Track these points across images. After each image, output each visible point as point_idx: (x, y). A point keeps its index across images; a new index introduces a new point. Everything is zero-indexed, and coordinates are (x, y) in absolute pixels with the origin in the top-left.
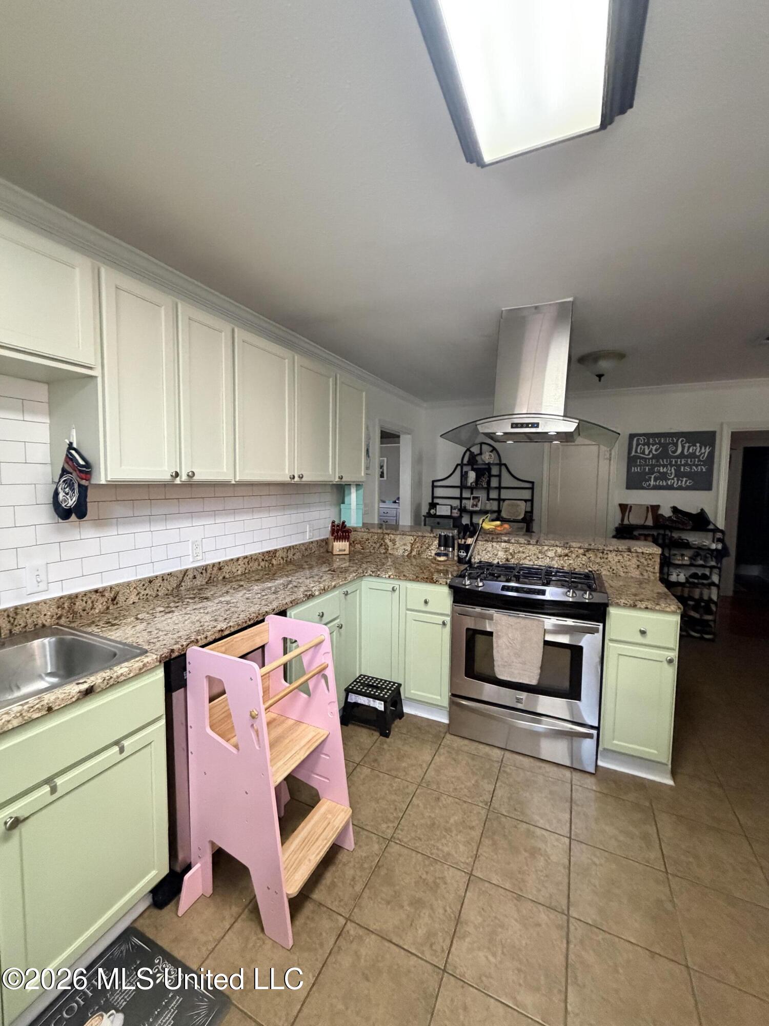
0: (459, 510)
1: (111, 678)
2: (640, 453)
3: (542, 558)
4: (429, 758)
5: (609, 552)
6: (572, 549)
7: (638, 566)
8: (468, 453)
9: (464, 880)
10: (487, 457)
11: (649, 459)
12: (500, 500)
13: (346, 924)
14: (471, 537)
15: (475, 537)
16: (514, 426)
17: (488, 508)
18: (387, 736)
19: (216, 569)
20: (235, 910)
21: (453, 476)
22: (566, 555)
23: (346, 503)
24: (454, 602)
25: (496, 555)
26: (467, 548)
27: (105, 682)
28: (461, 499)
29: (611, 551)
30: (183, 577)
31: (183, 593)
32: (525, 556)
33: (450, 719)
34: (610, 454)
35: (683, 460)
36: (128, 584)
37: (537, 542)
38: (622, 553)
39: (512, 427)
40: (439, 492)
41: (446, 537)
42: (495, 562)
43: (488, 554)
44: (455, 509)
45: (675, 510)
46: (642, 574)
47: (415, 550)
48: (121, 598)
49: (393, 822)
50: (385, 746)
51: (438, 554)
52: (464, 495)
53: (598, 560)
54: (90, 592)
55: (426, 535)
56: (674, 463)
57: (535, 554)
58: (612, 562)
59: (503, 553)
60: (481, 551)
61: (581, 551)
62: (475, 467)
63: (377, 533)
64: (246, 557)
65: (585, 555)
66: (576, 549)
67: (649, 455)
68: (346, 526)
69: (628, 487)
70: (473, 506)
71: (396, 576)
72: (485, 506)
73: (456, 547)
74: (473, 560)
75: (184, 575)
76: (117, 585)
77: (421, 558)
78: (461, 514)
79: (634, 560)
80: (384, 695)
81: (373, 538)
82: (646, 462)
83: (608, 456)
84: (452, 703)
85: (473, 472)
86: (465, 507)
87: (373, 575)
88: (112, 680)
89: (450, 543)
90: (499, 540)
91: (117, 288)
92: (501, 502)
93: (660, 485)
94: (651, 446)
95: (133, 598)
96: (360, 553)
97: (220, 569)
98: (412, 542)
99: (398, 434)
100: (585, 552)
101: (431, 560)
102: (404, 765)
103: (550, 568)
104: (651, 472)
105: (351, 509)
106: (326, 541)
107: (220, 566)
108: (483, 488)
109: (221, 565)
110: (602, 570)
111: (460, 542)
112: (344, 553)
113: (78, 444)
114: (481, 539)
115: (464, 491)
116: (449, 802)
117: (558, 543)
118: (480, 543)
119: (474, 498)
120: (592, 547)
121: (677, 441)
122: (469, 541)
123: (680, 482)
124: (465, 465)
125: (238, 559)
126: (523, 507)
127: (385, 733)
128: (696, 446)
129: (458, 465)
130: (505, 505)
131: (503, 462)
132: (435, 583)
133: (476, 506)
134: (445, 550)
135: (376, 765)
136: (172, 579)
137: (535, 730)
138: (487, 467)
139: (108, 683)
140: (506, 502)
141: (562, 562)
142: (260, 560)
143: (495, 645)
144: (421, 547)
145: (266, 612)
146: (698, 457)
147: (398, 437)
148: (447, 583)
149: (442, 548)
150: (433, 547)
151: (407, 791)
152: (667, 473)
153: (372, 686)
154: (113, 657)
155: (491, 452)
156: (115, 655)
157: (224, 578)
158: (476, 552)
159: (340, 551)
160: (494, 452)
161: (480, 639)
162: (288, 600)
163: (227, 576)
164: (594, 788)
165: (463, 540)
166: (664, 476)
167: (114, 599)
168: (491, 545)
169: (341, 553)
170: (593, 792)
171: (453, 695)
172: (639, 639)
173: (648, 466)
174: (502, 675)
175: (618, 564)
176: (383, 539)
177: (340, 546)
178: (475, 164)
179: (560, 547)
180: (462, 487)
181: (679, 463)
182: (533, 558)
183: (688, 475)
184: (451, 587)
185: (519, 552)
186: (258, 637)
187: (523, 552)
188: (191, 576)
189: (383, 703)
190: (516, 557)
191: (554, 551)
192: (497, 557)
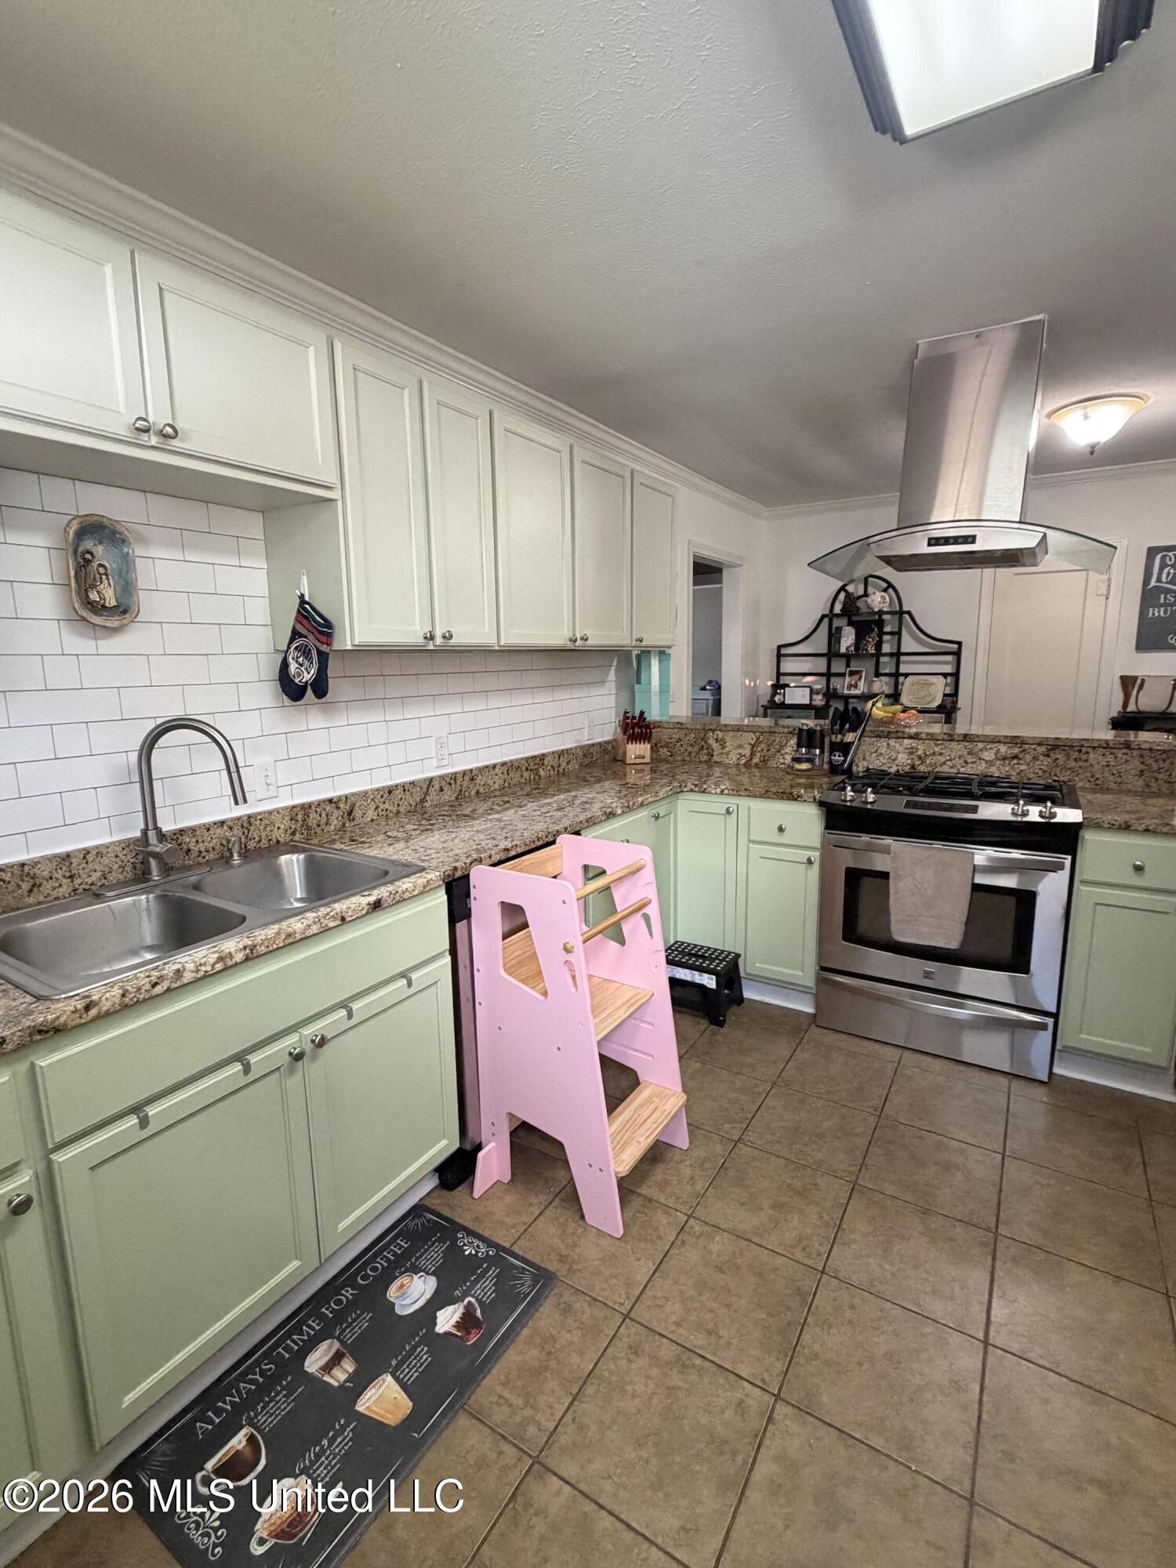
1: (397, 892)
2: (1168, 583)
3: (973, 763)
4: (787, 1053)
5: (1090, 750)
6: (1026, 747)
7: (1142, 771)
8: (842, 595)
9: (846, 1188)
10: (878, 601)
12: (897, 675)
13: (687, 1220)
14: (853, 730)
15: (859, 731)
16: (933, 542)
17: (878, 688)
18: (721, 1024)
19: (467, 778)
20: (544, 1198)
21: (813, 636)
22: (1016, 757)
23: (642, 682)
24: (827, 828)
25: (895, 760)
26: (845, 748)
27: (392, 896)
28: (828, 675)
29: (1094, 749)
30: (428, 788)
31: (430, 810)
32: (943, 760)
33: (817, 1007)
34: (1109, 587)
36: (366, 793)
37: (965, 735)
38: (1114, 751)
39: (929, 545)
40: (788, 666)
41: (811, 733)
42: (893, 770)
43: (881, 758)
44: (818, 694)
46: (1147, 786)
47: (758, 755)
48: (357, 813)
49: (741, 1122)
50: (719, 1037)
51: (796, 760)
52: (834, 670)
53: (1072, 764)
54: (324, 801)
55: (776, 730)
57: (960, 756)
58: (1095, 766)
59: (906, 756)
60: (868, 754)
61: (1042, 749)
62: (854, 619)
63: (696, 729)
64: (504, 764)
65: (1048, 756)
66: (1033, 746)
68: (645, 719)
70: (850, 687)
71: (733, 790)
72: (872, 687)
73: (827, 749)
74: (854, 769)
75: (429, 786)
76: (353, 794)
77: (768, 768)
78: (827, 702)
79: (1135, 763)
80: (716, 966)
81: (688, 738)
83: (1103, 590)
84: (821, 981)
85: (850, 628)
86: (835, 689)
87: (697, 789)
88: (398, 895)
89: (817, 743)
90: (899, 734)
91: (354, 368)
92: (901, 679)
95: (371, 814)
96: (668, 762)
97: (472, 779)
98: (753, 742)
99: (719, 566)
100: (1048, 750)
101: (784, 770)
102: (749, 1060)
103: (987, 776)
105: (650, 692)
106: (613, 743)
107: (471, 775)
108: (869, 655)
109: (474, 772)
110: (1077, 779)
111: (834, 739)
112: (642, 761)
113: (310, 597)
114: (870, 734)
115: (834, 661)
116: (819, 1105)
117: (1001, 737)
118: (868, 740)
119: (852, 673)
120: (1061, 743)
122: (850, 737)
124: (838, 615)
125: (494, 767)
126: (939, 689)
127: (717, 1021)
129: (823, 617)
130: (907, 684)
131: (905, 609)
132: (795, 800)
133: (856, 686)
134: (809, 753)
135: (707, 1059)
136: (414, 790)
137: (954, 1017)
138: (877, 617)
139: (394, 899)
140: (910, 678)
141: (1007, 769)
142: (524, 769)
143: (892, 891)
144: (768, 750)
145: (558, 831)
147: (721, 572)
148: (815, 800)
149: (804, 750)
150: (788, 750)
151: (756, 1090)
153: (696, 955)
154: (385, 874)
155: (885, 590)
156: (386, 873)
157: (478, 792)
158: (860, 755)
159: (636, 758)
160: (891, 591)
161: (866, 883)
162: (582, 817)
163: (481, 790)
164: (1045, 1099)
165: (839, 736)
167: (350, 813)
168: (885, 744)
169: (638, 761)
170: (1043, 1104)
171: (823, 969)
172: (1131, 878)
174: (903, 934)
175: (1107, 769)
176: (704, 738)
177: (638, 751)
178: (889, 136)
179: (1005, 743)
180: (832, 654)
182: (958, 762)
184: (821, 804)
185: (934, 754)
186: (549, 864)
187: (941, 754)
188: (437, 787)
189: (714, 977)
190: (928, 762)
191: (994, 751)
192: (896, 762)
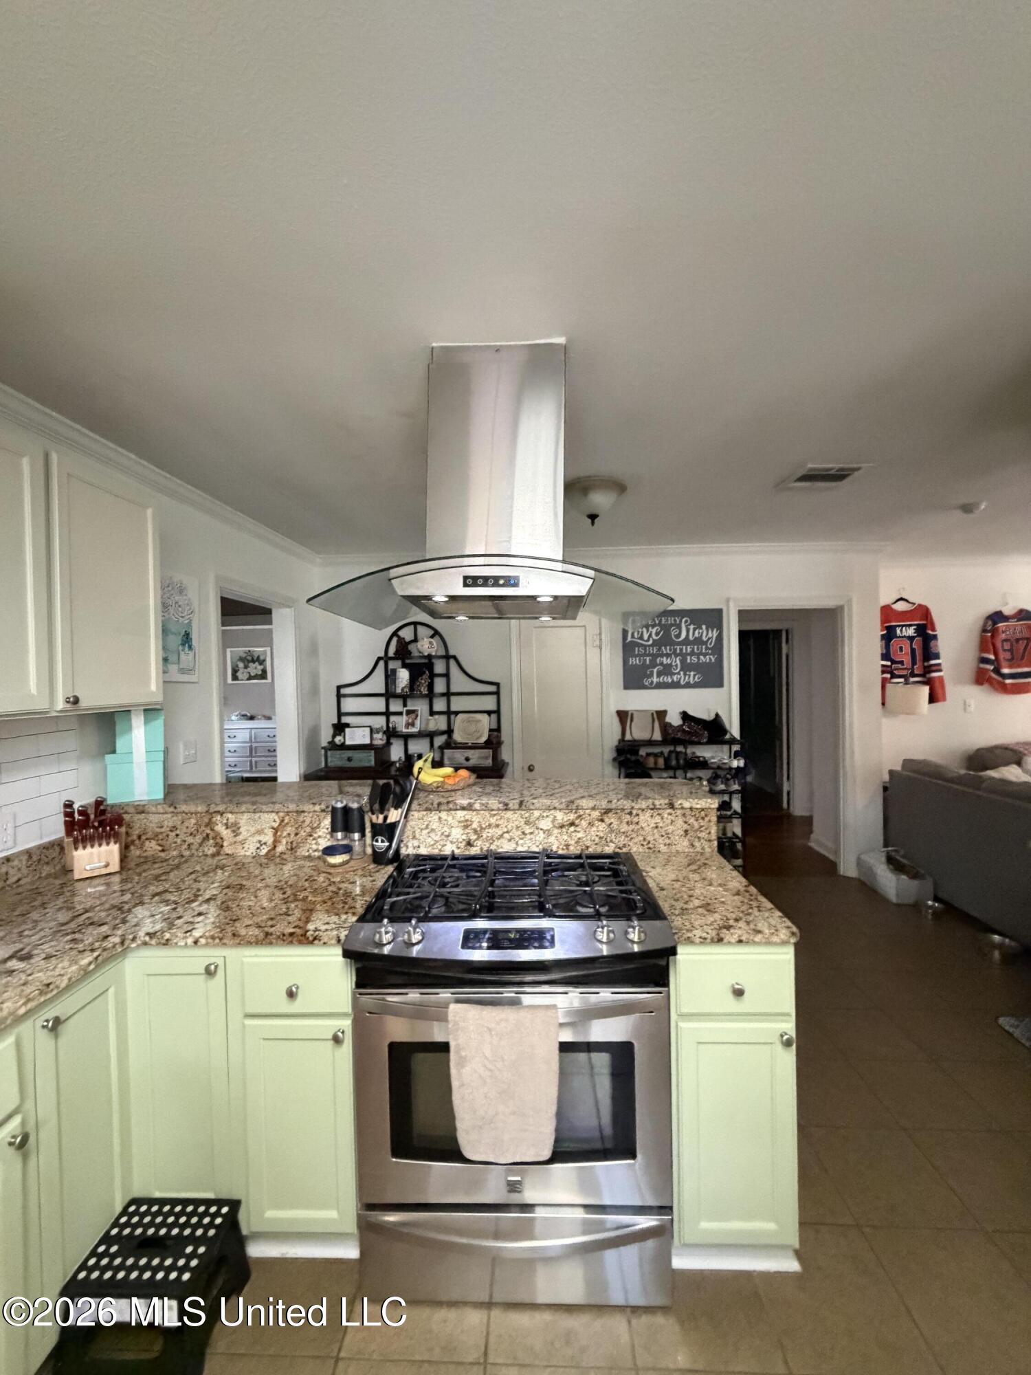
0: (384, 733)
2: (638, 638)
3: (531, 833)
5: (640, 812)
6: (582, 812)
7: (686, 831)
8: (395, 640)
10: (426, 646)
11: (649, 646)
12: (449, 713)
14: (397, 806)
15: (406, 806)
16: (469, 581)
17: (432, 726)
21: (372, 677)
22: (572, 824)
23: (118, 750)
24: (359, 984)
25: (448, 836)
26: (388, 830)
28: (387, 714)
29: (643, 810)
32: (500, 833)
33: (363, 1247)
34: (601, 640)
35: (689, 647)
37: (521, 803)
38: (660, 812)
39: (466, 585)
40: (349, 705)
41: (346, 810)
42: (447, 850)
43: (432, 835)
44: (378, 733)
45: (685, 716)
46: (692, 845)
47: (284, 841)
51: (331, 849)
52: (393, 708)
53: (624, 828)
55: (305, 809)
56: (678, 651)
57: (518, 828)
58: (647, 828)
59: (460, 831)
60: (418, 832)
61: (596, 814)
62: (408, 661)
63: (196, 813)
65: (602, 820)
66: (588, 811)
67: (648, 640)
68: (105, 809)
69: (626, 687)
70: (408, 725)
71: (216, 935)
72: (427, 724)
73: (368, 831)
74: (403, 851)
77: (296, 858)
78: (388, 740)
79: (680, 821)
82: (645, 650)
83: (598, 643)
84: (365, 1227)
85: (404, 670)
86: (394, 728)
89: (356, 824)
90: (451, 806)
93: (664, 682)
94: (650, 629)
96: (157, 861)
98: (275, 825)
99: (265, 605)
100: (602, 814)
101: (316, 863)
103: (547, 851)
104: (653, 665)
105: (132, 763)
106: (55, 849)
108: (422, 696)
110: (631, 844)
111: (374, 820)
112: (104, 870)
114: (418, 807)
115: (392, 701)
117: (556, 803)
118: (416, 814)
119: (409, 712)
120: (613, 806)
121: (681, 621)
122: (394, 815)
123: (687, 677)
124: (391, 658)
126: (485, 722)
128: (702, 629)
129: (379, 659)
130: (458, 721)
131: (452, 653)
132: (311, 943)
134: (345, 838)
138: (426, 661)
140: (460, 716)
141: (565, 837)
143: (455, 1084)
144: (296, 834)
146: (705, 643)
147: (268, 612)
148: (339, 941)
149: (340, 835)
150: (321, 834)
152: (670, 665)
155: (432, 637)
158: (408, 833)
159: (93, 868)
160: (437, 637)
161: (421, 1062)
165: (381, 817)
166: (667, 670)
168: (436, 817)
169: (97, 873)
171: (366, 1206)
172: (732, 1005)
173: (648, 655)
174: (475, 1150)
175: (656, 831)
176: (210, 824)
177: (93, 858)
179: (560, 810)
180: (389, 695)
181: (684, 651)
182: (515, 834)
183: (697, 668)
184: (348, 951)
185: (490, 826)
187: (497, 826)
190: (485, 836)
191: (550, 819)
192: (450, 838)
